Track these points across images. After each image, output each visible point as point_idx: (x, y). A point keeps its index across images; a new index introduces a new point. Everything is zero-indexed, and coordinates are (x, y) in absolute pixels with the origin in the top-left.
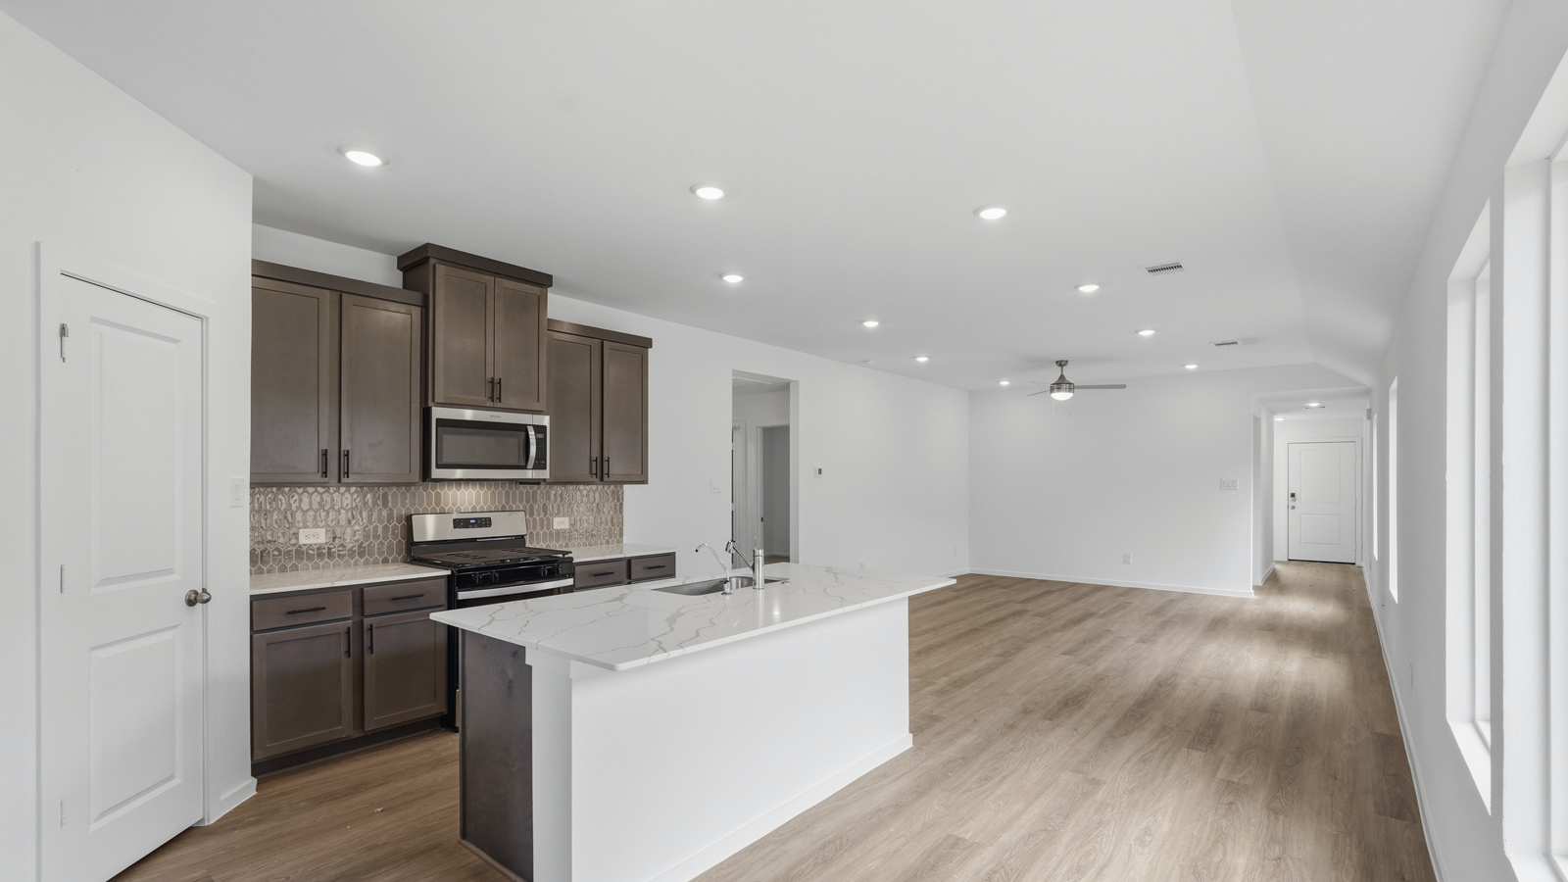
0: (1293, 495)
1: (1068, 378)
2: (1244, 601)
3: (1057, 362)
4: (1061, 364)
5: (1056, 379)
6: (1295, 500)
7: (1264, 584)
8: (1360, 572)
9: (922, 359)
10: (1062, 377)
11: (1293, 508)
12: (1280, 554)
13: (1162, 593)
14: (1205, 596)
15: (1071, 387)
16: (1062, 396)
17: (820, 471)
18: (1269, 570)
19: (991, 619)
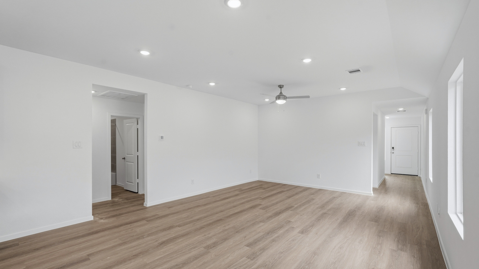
0: (393, 148)
1: (284, 93)
2: (367, 198)
3: (279, 86)
4: (281, 87)
5: (278, 94)
6: (394, 150)
7: (379, 187)
8: (420, 180)
9: (212, 84)
10: (281, 93)
11: (393, 153)
12: (387, 171)
13: (333, 192)
14: (350, 194)
15: (285, 98)
16: (280, 102)
17: (162, 137)
18: (382, 179)
19: (236, 211)
